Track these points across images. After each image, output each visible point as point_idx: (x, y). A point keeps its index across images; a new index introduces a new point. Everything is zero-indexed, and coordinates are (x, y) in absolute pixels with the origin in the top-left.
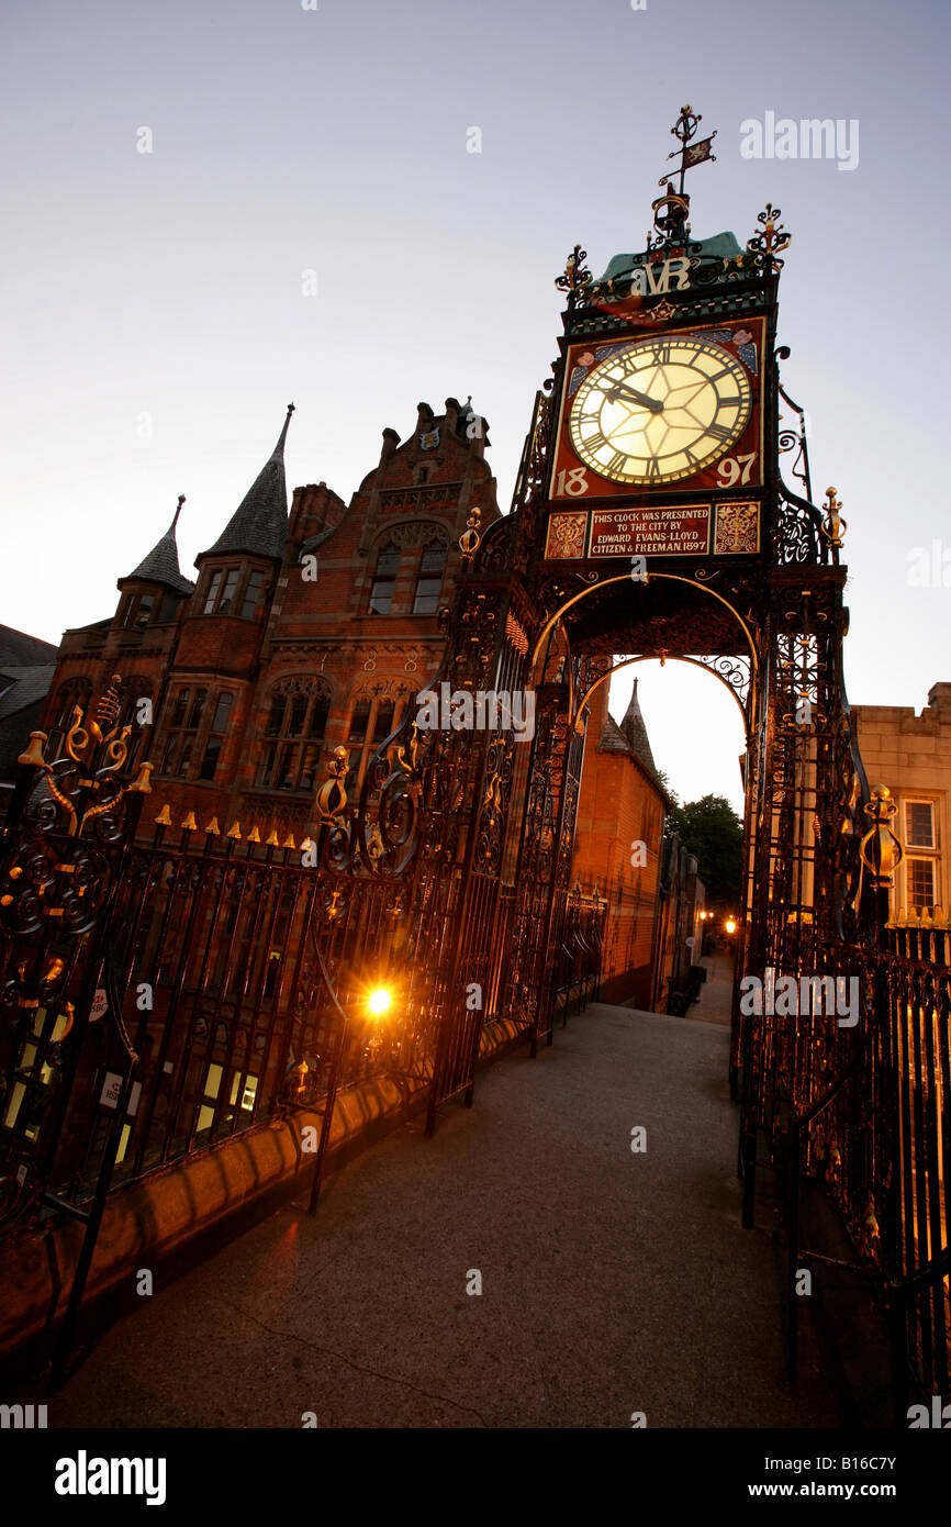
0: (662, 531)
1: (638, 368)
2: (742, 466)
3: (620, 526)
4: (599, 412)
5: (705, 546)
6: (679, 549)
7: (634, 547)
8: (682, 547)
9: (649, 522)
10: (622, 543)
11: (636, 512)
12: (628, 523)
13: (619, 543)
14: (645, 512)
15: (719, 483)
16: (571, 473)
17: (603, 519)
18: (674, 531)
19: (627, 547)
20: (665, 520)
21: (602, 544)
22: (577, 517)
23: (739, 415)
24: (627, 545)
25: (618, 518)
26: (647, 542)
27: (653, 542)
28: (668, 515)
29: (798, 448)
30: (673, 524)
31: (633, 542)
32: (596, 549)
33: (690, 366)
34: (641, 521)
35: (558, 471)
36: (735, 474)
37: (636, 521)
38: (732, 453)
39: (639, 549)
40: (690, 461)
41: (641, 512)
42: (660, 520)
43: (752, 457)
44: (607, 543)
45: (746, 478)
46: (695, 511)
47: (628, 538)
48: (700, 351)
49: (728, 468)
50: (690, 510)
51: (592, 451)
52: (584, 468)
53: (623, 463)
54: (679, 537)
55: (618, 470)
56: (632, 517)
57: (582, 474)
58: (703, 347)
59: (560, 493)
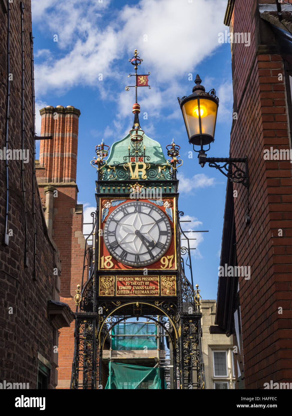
0: (142, 285)
1: (129, 213)
2: (169, 260)
3: (126, 282)
4: (115, 231)
5: (158, 292)
6: (149, 293)
7: (133, 292)
8: (150, 292)
9: (137, 281)
11: (133, 277)
12: (130, 281)
13: (127, 290)
14: (136, 277)
15: (161, 266)
16: (106, 258)
17: (120, 279)
18: (147, 286)
19: (130, 292)
20: (143, 281)
21: (121, 290)
22: (110, 277)
23: (167, 239)
24: (130, 290)
25: (126, 279)
26: (137, 290)
27: (139, 290)
28: (144, 278)
29: (187, 253)
30: (146, 283)
31: (132, 289)
32: (119, 292)
33: (149, 215)
34: (134, 281)
35: (101, 257)
36: (166, 263)
38: (165, 254)
39: (135, 293)
40: (151, 257)
41: (134, 277)
42: (141, 281)
43: (172, 257)
44: (123, 290)
45: (170, 265)
46: (154, 278)
47: (130, 287)
48: (152, 209)
49: (164, 260)
50: (152, 277)
51: (113, 249)
52: (111, 257)
53: (126, 255)
54: (149, 288)
55: (124, 258)
56: (131, 279)
57: (110, 259)
58: (153, 207)
59: (102, 267)
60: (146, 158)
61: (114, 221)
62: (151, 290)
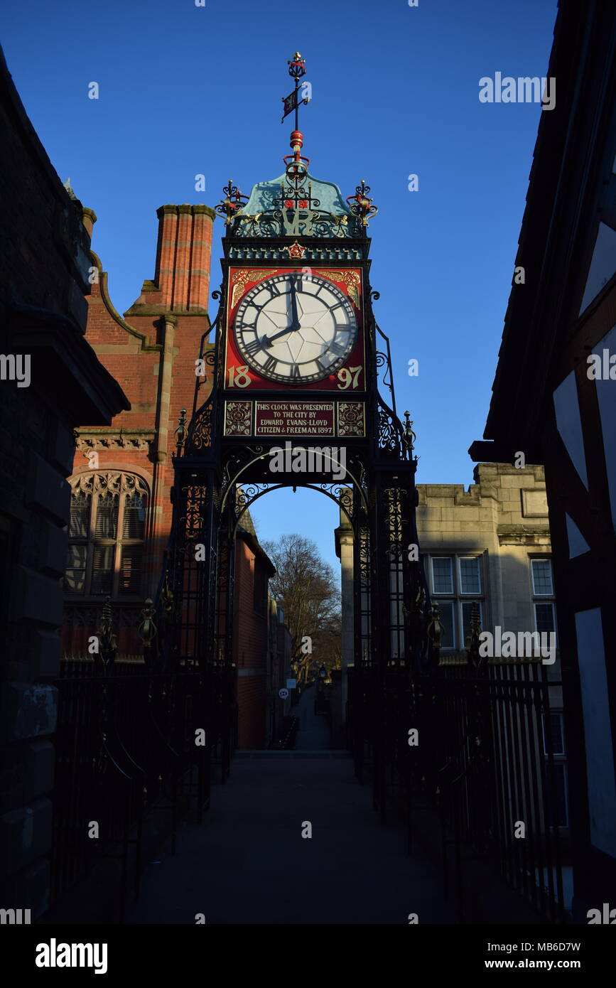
0: (304, 418)
1: (281, 292)
2: (353, 375)
3: (275, 413)
4: (255, 324)
5: (332, 431)
6: (315, 432)
7: (286, 429)
8: (317, 431)
9: (295, 411)
10: (278, 426)
11: (286, 404)
12: (281, 411)
13: (276, 426)
14: (292, 404)
15: (339, 386)
16: (238, 369)
17: (264, 407)
18: (312, 419)
19: (281, 430)
20: (305, 411)
21: (264, 426)
22: (245, 404)
23: (349, 338)
24: (281, 427)
25: (274, 407)
26: (295, 426)
27: (298, 426)
28: (307, 406)
29: (386, 364)
30: (311, 414)
31: (285, 426)
32: (260, 430)
33: (316, 296)
34: (289, 410)
35: (228, 368)
36: (348, 380)
37: (286, 411)
38: (346, 364)
39: (289, 431)
40: (320, 369)
41: (289, 404)
42: (302, 411)
43: (359, 369)
44: (268, 426)
45: (355, 384)
46: (325, 406)
47: (281, 422)
48: (322, 286)
49: (344, 375)
50: (321, 404)
51: (252, 354)
52: (247, 367)
53: (274, 365)
54: (315, 423)
55: (271, 370)
56: (283, 407)
57: (247, 370)
58: (324, 283)
59: (231, 385)
60: (312, 202)
61: (253, 305)
62: (320, 426)
